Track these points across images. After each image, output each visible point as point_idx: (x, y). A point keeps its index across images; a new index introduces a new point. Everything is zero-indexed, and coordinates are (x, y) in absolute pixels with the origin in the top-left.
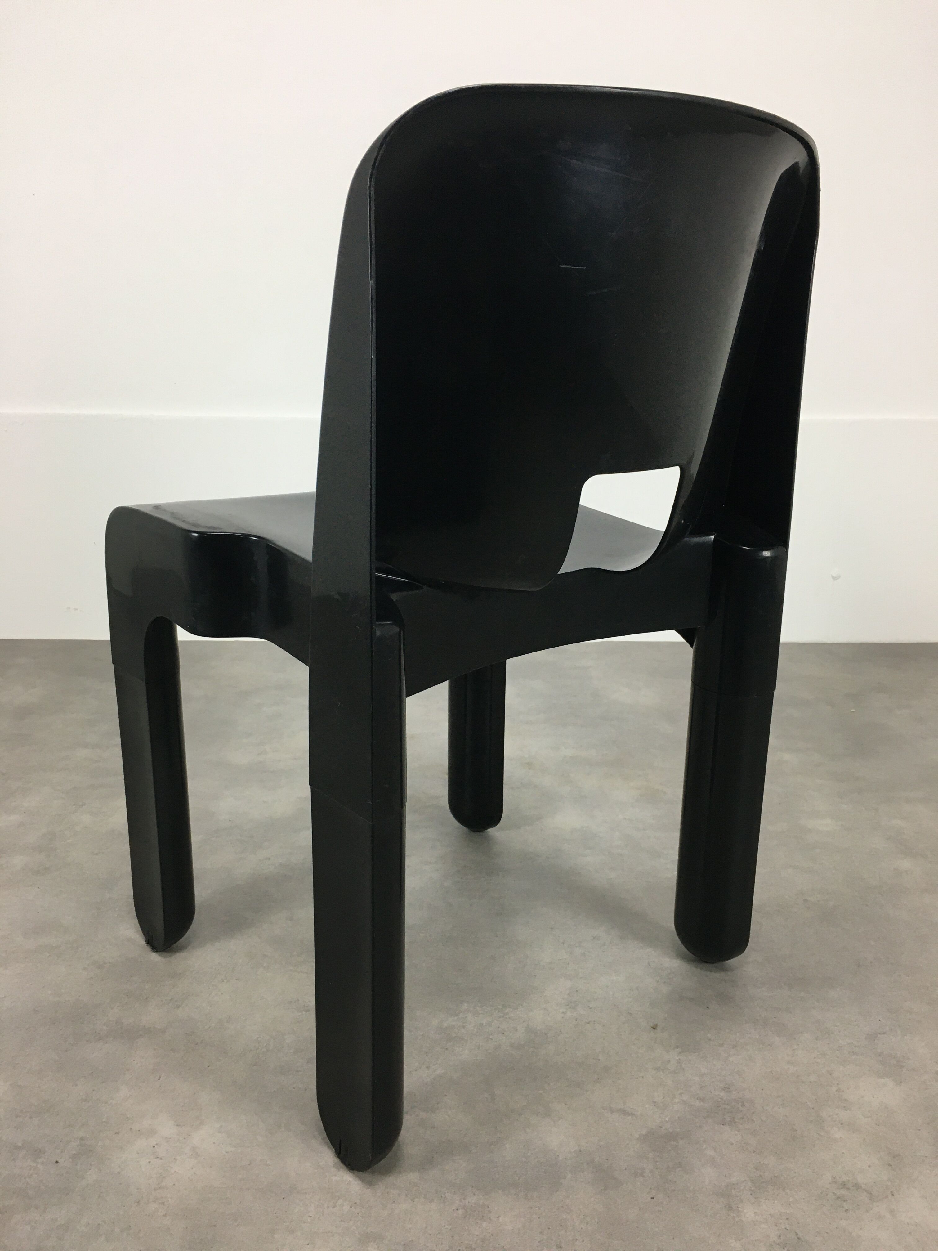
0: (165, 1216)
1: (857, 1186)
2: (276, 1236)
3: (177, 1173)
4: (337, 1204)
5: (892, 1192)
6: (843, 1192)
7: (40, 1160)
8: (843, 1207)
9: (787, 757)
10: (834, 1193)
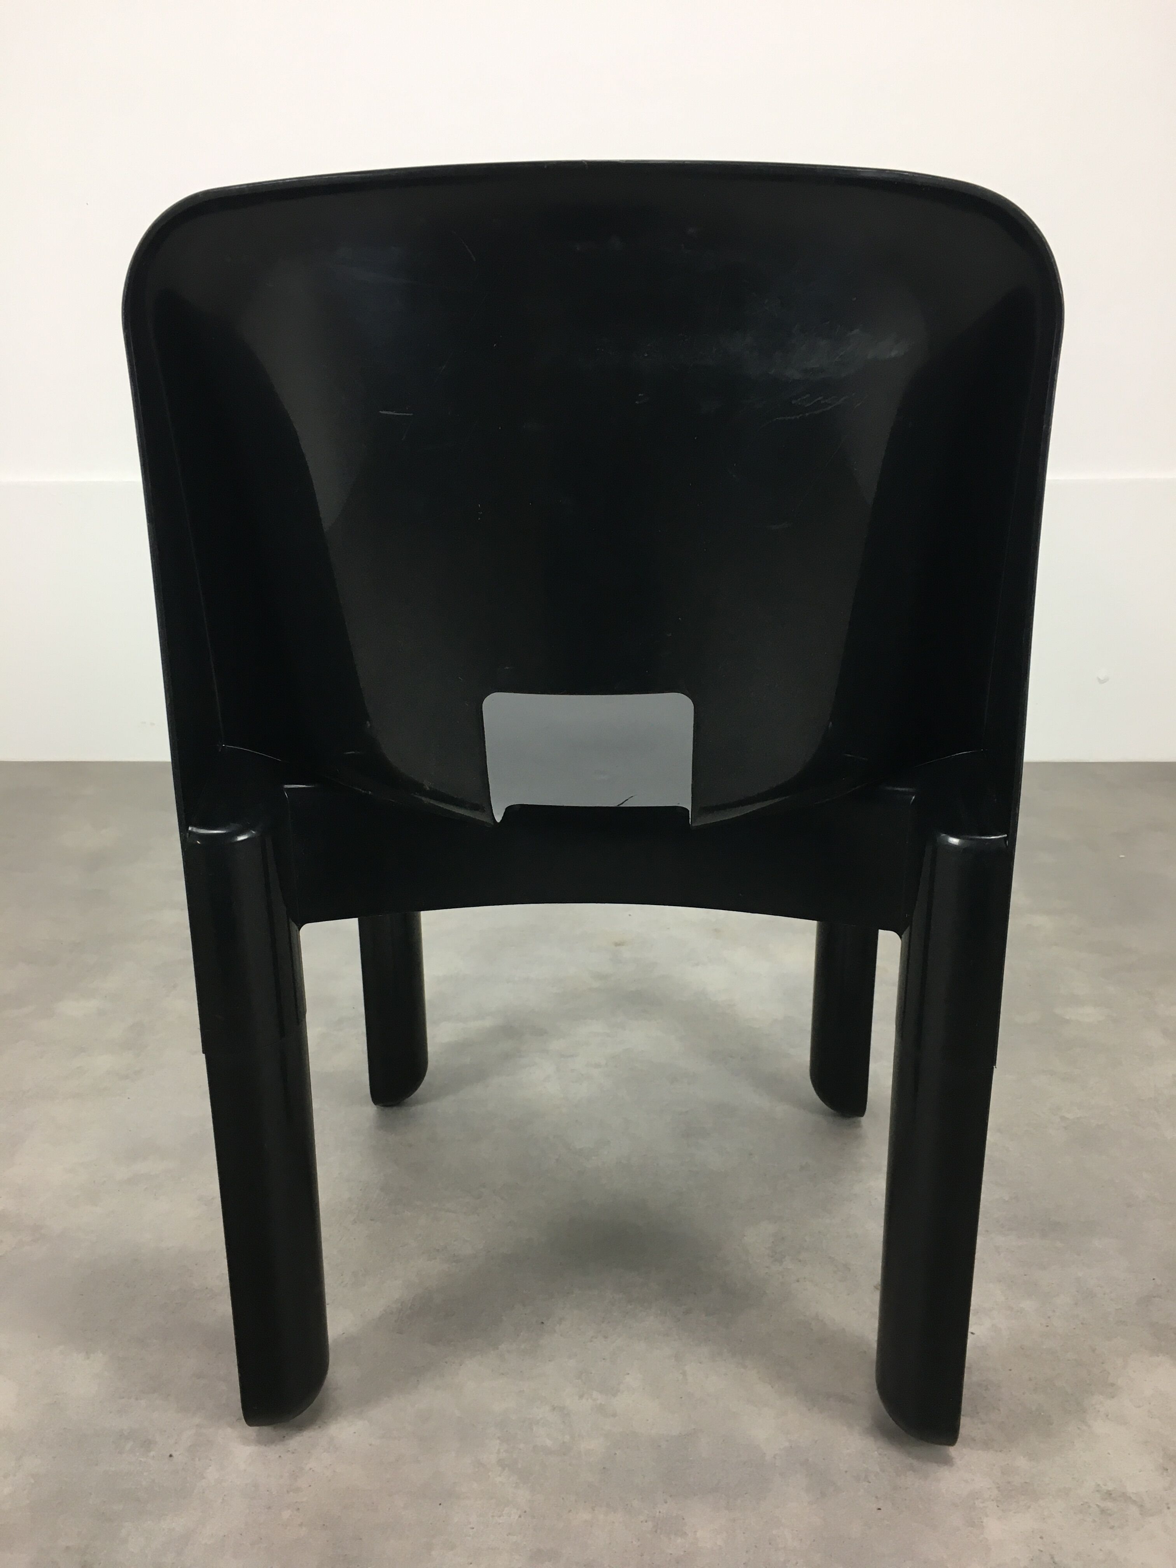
0: (301, 1525)
1: (1125, 1497)
2: (433, 1553)
3: (313, 1471)
4: (504, 1512)
5: (1167, 1504)
6: (1109, 1504)
7: (152, 1454)
8: (1108, 1523)
9: (1040, 920)
10: (1097, 1505)
